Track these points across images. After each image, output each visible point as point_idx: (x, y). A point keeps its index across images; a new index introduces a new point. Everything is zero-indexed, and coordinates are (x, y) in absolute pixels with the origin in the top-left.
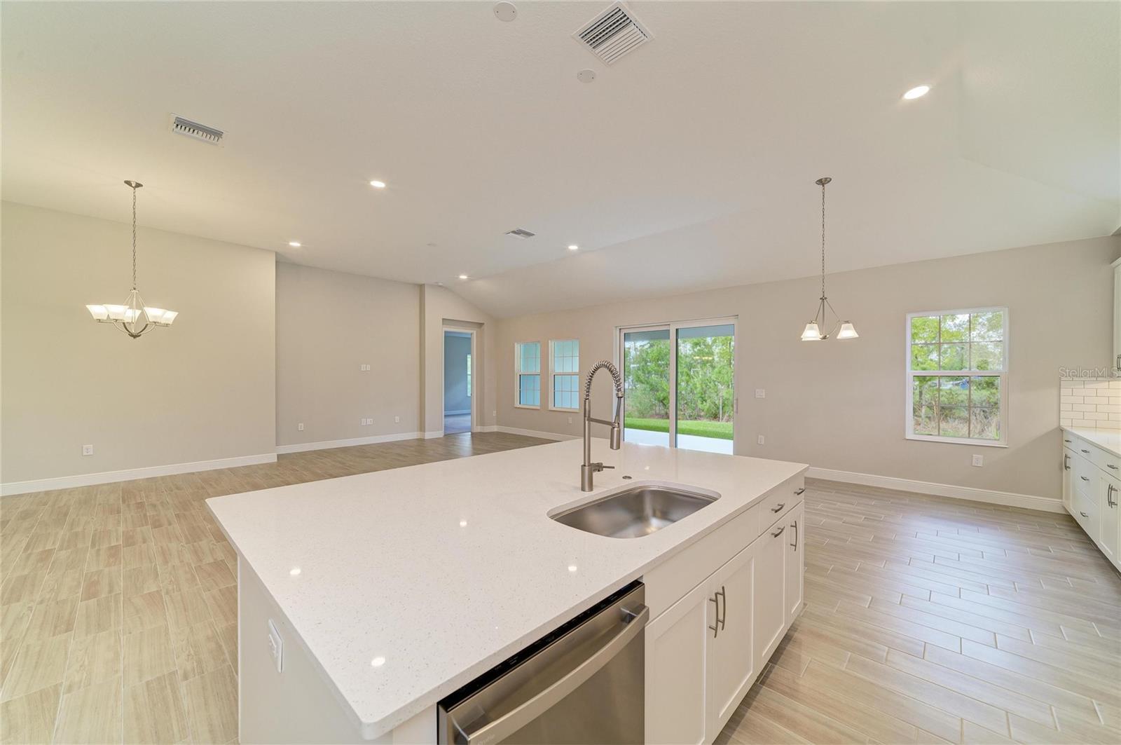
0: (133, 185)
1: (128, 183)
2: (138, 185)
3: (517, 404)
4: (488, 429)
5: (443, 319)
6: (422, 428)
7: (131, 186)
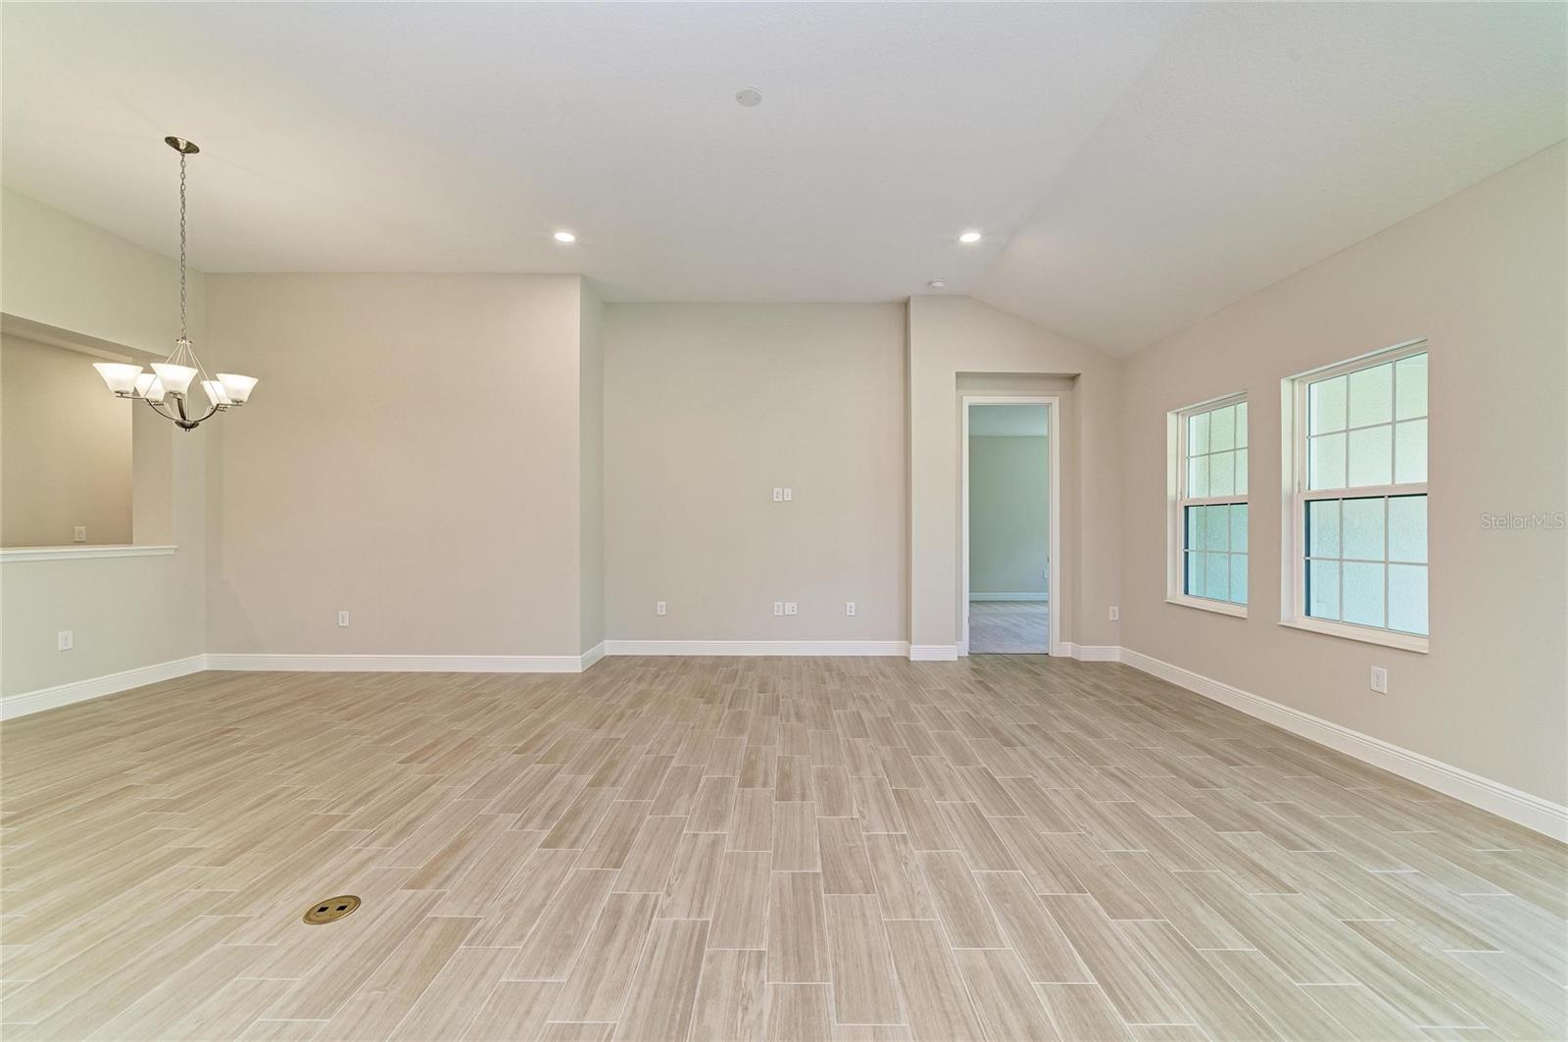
0: (182, 147)
1: (173, 142)
2: (192, 148)
3: (1174, 593)
4: (1090, 653)
5: (958, 374)
6: (907, 636)
7: (178, 148)
